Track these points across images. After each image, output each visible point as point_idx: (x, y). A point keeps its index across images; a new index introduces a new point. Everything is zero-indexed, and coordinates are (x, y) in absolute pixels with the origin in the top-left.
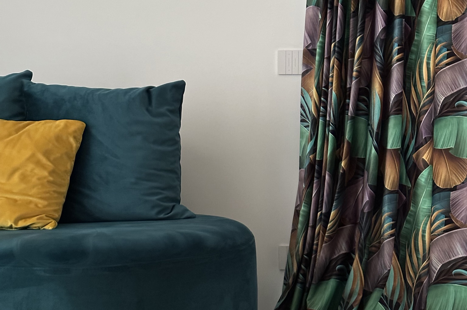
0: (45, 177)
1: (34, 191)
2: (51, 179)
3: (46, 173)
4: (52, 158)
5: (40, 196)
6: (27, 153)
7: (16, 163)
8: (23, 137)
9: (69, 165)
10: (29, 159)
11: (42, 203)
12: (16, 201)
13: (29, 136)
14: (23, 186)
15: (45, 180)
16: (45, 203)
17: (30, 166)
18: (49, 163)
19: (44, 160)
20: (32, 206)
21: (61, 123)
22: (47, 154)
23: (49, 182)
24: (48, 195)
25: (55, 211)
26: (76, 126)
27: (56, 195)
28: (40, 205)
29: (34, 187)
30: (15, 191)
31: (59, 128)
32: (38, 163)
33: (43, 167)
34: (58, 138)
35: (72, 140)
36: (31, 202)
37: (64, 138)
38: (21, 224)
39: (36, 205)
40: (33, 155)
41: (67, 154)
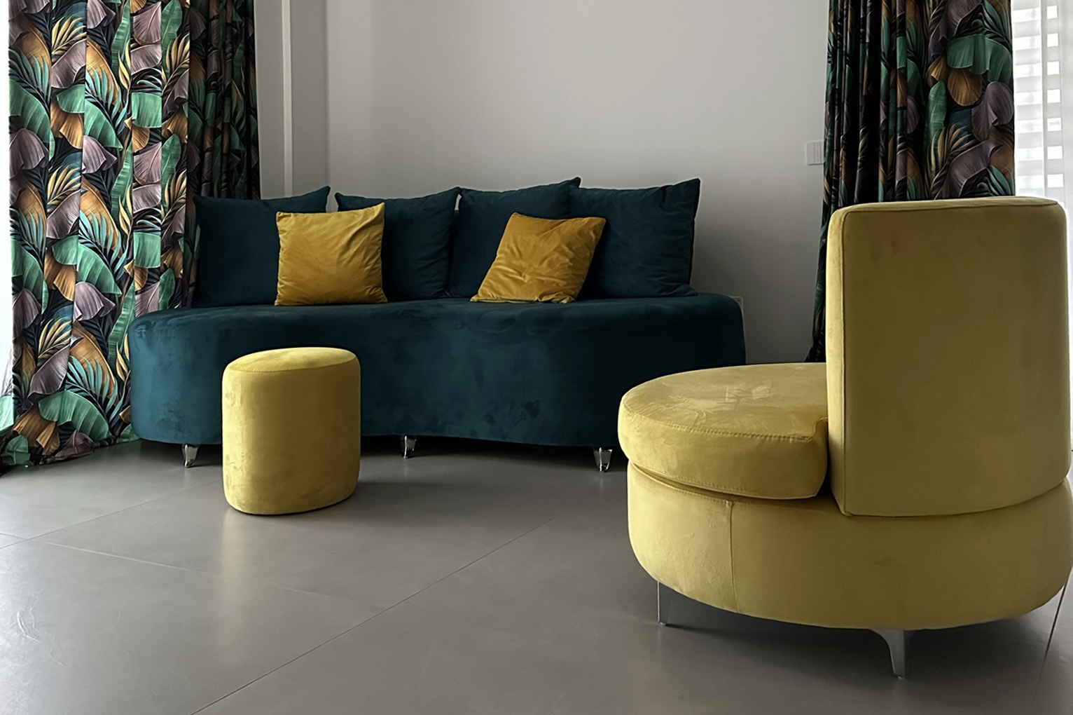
0: (567, 263)
1: (557, 273)
2: (572, 264)
3: (567, 260)
4: (574, 248)
5: (561, 277)
6: (555, 245)
7: (546, 253)
8: (554, 233)
9: (589, 254)
10: (555, 250)
11: (562, 283)
12: (543, 281)
13: (559, 232)
14: (549, 270)
15: (567, 266)
16: (565, 283)
17: (557, 255)
18: (571, 252)
19: (567, 250)
20: (554, 285)
21: (587, 219)
22: (569, 245)
23: (569, 267)
24: (567, 277)
25: (572, 289)
26: (597, 221)
27: (574, 277)
28: (561, 285)
29: (557, 270)
30: (543, 274)
31: (583, 224)
32: (563, 253)
33: (566, 255)
34: (580, 233)
35: (592, 233)
36: (554, 282)
37: (586, 232)
38: (544, 299)
39: (558, 285)
40: (559, 246)
41: (586, 244)
